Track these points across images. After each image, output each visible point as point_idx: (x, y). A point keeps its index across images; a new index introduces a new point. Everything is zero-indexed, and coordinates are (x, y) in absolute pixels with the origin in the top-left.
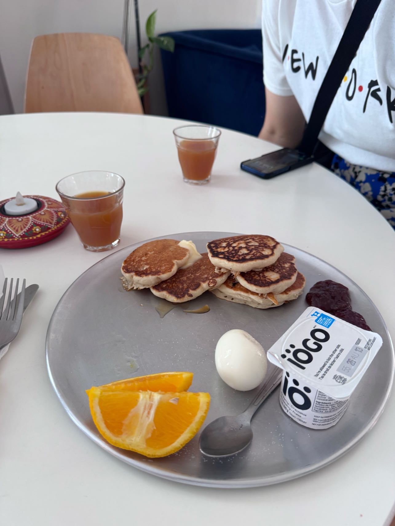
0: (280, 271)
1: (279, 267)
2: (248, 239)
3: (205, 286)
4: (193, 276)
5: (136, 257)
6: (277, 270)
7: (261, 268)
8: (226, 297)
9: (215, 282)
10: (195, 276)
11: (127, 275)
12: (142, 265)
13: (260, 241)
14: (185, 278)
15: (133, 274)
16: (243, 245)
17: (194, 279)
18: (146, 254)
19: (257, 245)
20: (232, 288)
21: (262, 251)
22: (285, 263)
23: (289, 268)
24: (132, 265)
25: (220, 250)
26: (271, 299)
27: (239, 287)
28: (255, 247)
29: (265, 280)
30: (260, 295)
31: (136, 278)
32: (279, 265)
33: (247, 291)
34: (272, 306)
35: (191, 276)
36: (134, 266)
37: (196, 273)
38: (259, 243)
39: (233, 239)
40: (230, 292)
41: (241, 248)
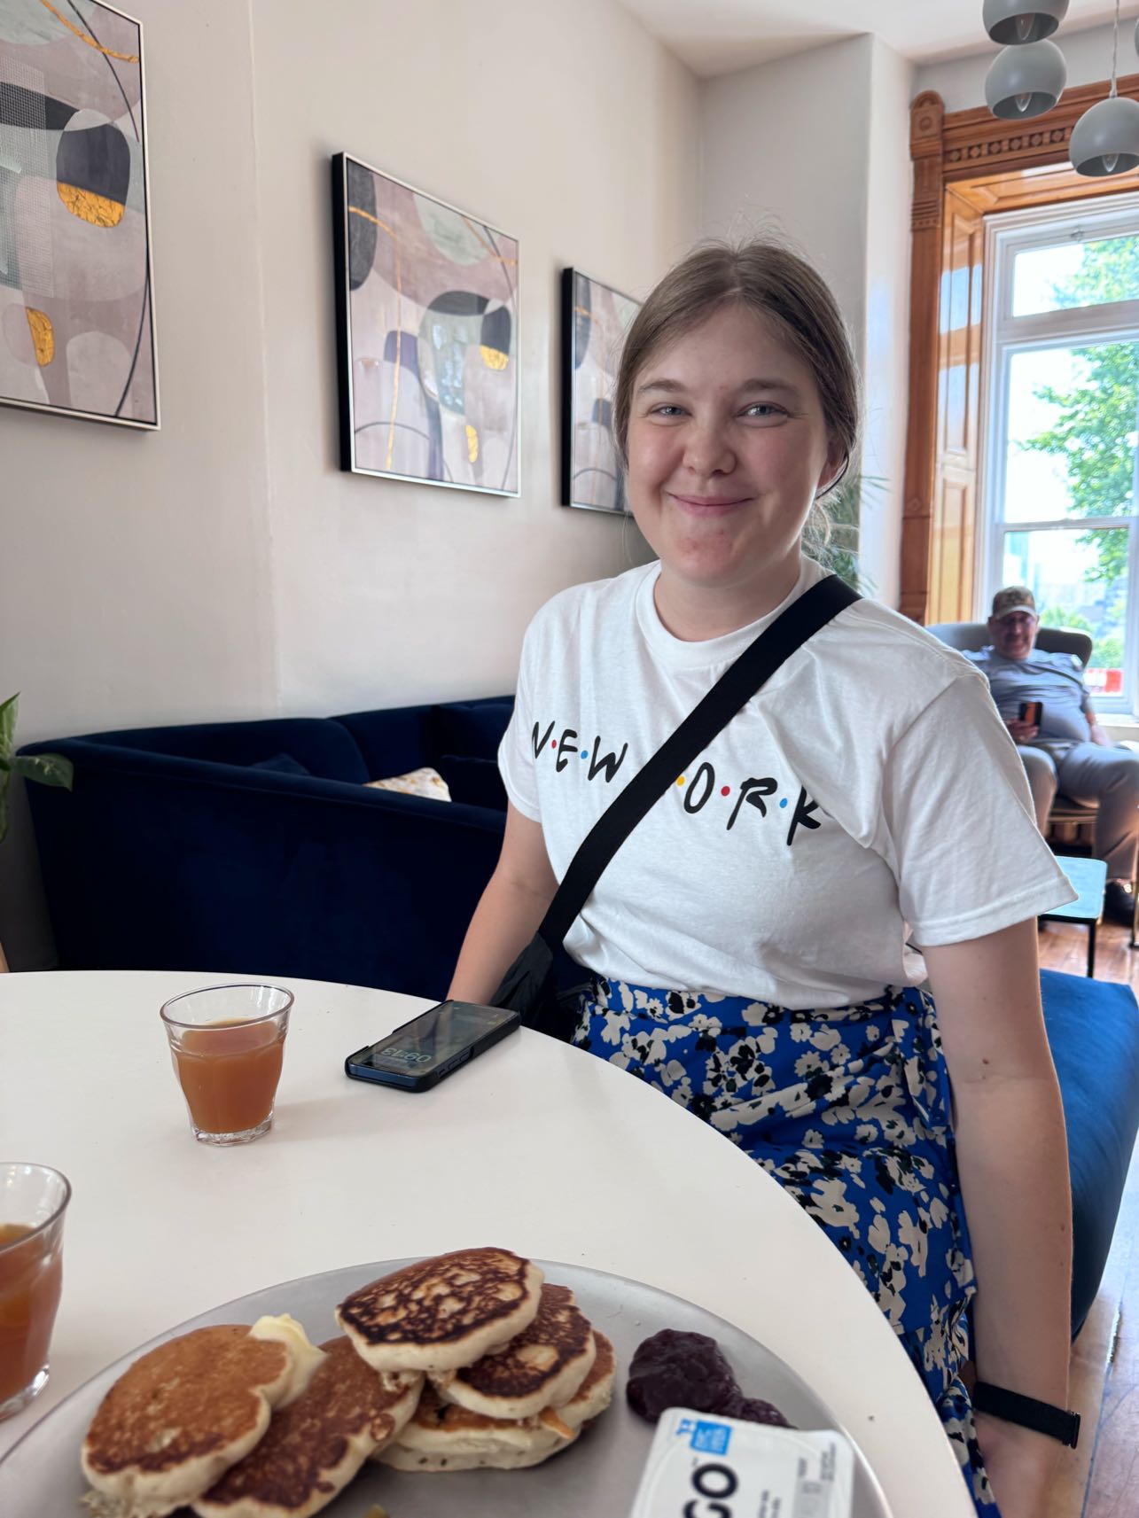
0: (551, 1336)
1: (547, 1326)
2: (448, 1270)
3: (361, 1444)
4: (318, 1423)
5: (123, 1413)
6: (544, 1337)
7: (504, 1343)
8: (423, 1461)
9: (389, 1423)
10: (324, 1420)
11: (110, 1483)
12: (153, 1432)
13: (480, 1267)
14: (294, 1438)
15: (131, 1471)
16: (442, 1290)
17: (323, 1432)
18: (156, 1395)
19: (477, 1282)
20: (437, 1426)
21: (495, 1293)
22: (555, 1313)
23: (573, 1324)
24: (118, 1443)
25: (383, 1320)
26: (552, 1425)
27: (456, 1417)
28: (474, 1286)
29: (526, 1375)
30: (520, 1423)
31: (145, 1482)
32: (545, 1322)
33: (483, 1421)
34: (556, 1449)
35: (313, 1425)
36: (129, 1442)
37: (324, 1410)
38: (481, 1274)
39: (408, 1280)
40: (435, 1441)
41: (439, 1299)
